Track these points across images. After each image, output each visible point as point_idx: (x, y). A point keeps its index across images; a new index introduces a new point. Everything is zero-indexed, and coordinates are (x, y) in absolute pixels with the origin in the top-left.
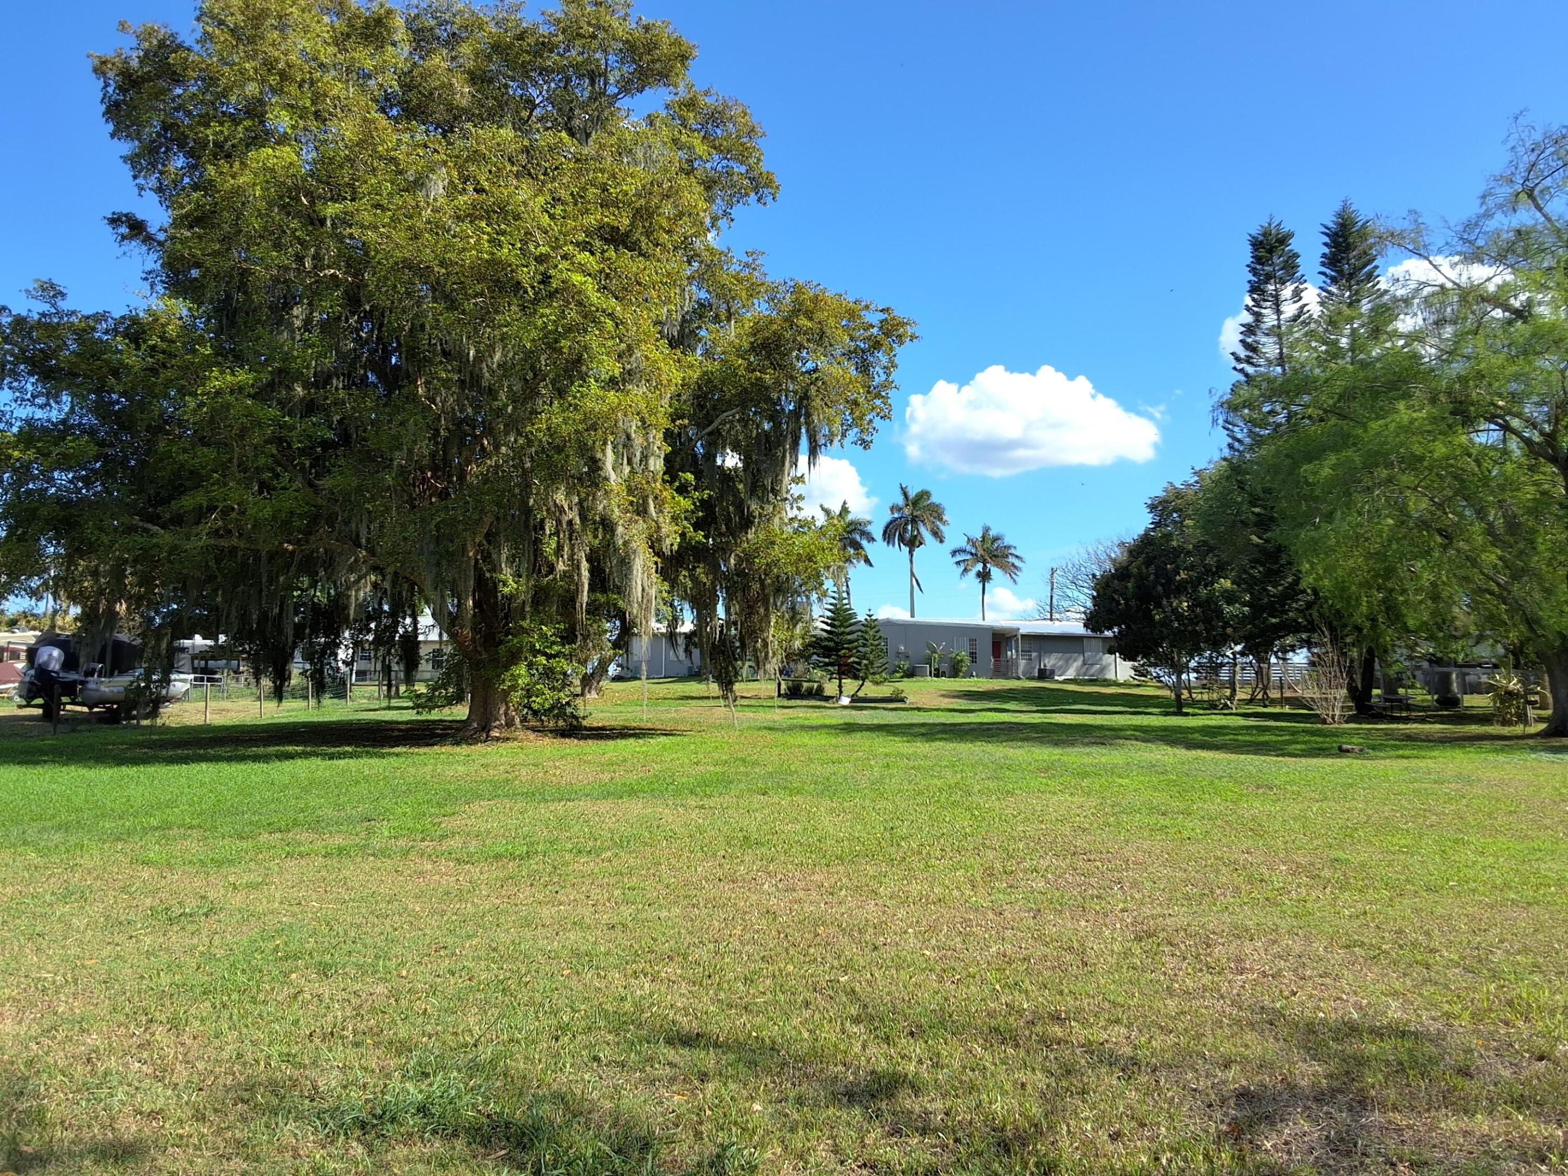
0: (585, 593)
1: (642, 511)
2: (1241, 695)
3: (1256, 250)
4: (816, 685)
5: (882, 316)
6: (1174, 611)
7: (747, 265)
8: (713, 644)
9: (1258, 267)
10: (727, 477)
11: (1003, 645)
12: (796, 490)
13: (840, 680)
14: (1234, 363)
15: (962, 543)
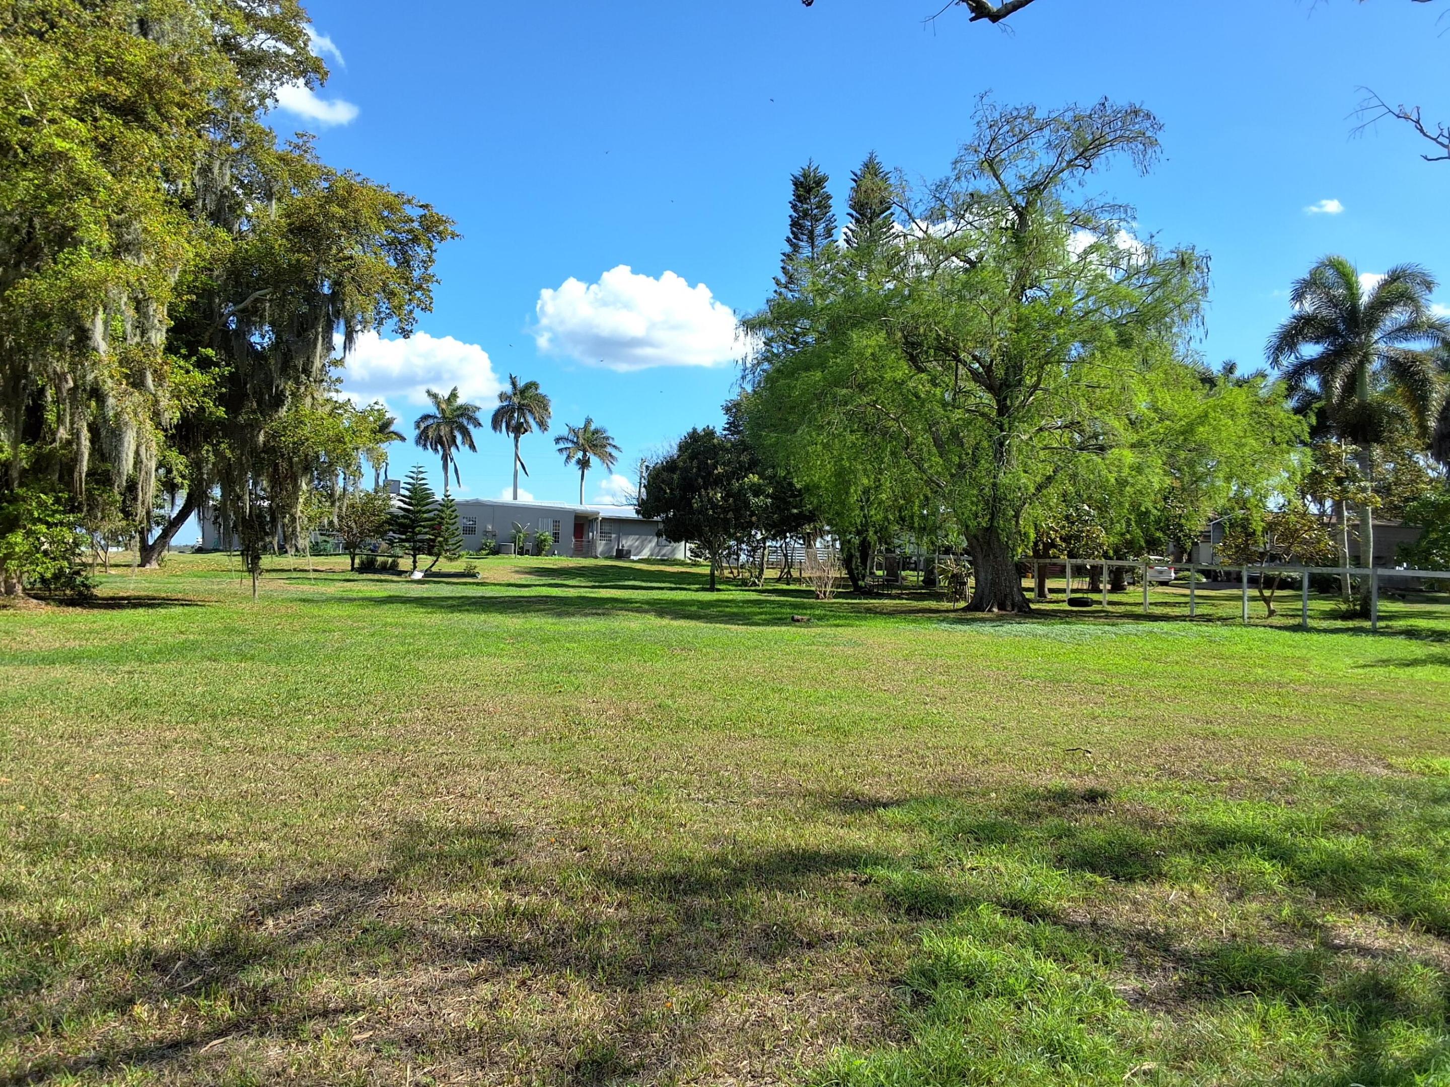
0: (85, 463)
1: (137, 382)
2: (769, 573)
3: (797, 189)
4: (390, 560)
5: (421, 212)
6: (710, 500)
7: (297, 147)
8: (244, 518)
9: (799, 204)
10: (260, 357)
11: (586, 527)
12: (334, 373)
13: (414, 556)
14: (776, 287)
15: (565, 432)
